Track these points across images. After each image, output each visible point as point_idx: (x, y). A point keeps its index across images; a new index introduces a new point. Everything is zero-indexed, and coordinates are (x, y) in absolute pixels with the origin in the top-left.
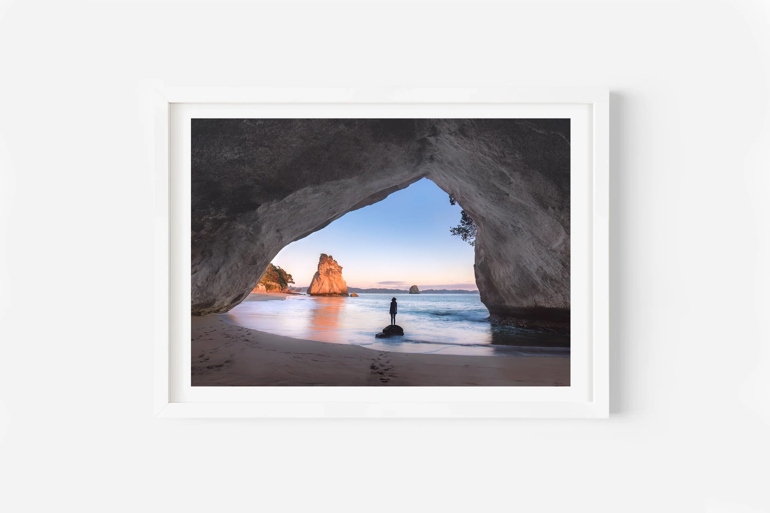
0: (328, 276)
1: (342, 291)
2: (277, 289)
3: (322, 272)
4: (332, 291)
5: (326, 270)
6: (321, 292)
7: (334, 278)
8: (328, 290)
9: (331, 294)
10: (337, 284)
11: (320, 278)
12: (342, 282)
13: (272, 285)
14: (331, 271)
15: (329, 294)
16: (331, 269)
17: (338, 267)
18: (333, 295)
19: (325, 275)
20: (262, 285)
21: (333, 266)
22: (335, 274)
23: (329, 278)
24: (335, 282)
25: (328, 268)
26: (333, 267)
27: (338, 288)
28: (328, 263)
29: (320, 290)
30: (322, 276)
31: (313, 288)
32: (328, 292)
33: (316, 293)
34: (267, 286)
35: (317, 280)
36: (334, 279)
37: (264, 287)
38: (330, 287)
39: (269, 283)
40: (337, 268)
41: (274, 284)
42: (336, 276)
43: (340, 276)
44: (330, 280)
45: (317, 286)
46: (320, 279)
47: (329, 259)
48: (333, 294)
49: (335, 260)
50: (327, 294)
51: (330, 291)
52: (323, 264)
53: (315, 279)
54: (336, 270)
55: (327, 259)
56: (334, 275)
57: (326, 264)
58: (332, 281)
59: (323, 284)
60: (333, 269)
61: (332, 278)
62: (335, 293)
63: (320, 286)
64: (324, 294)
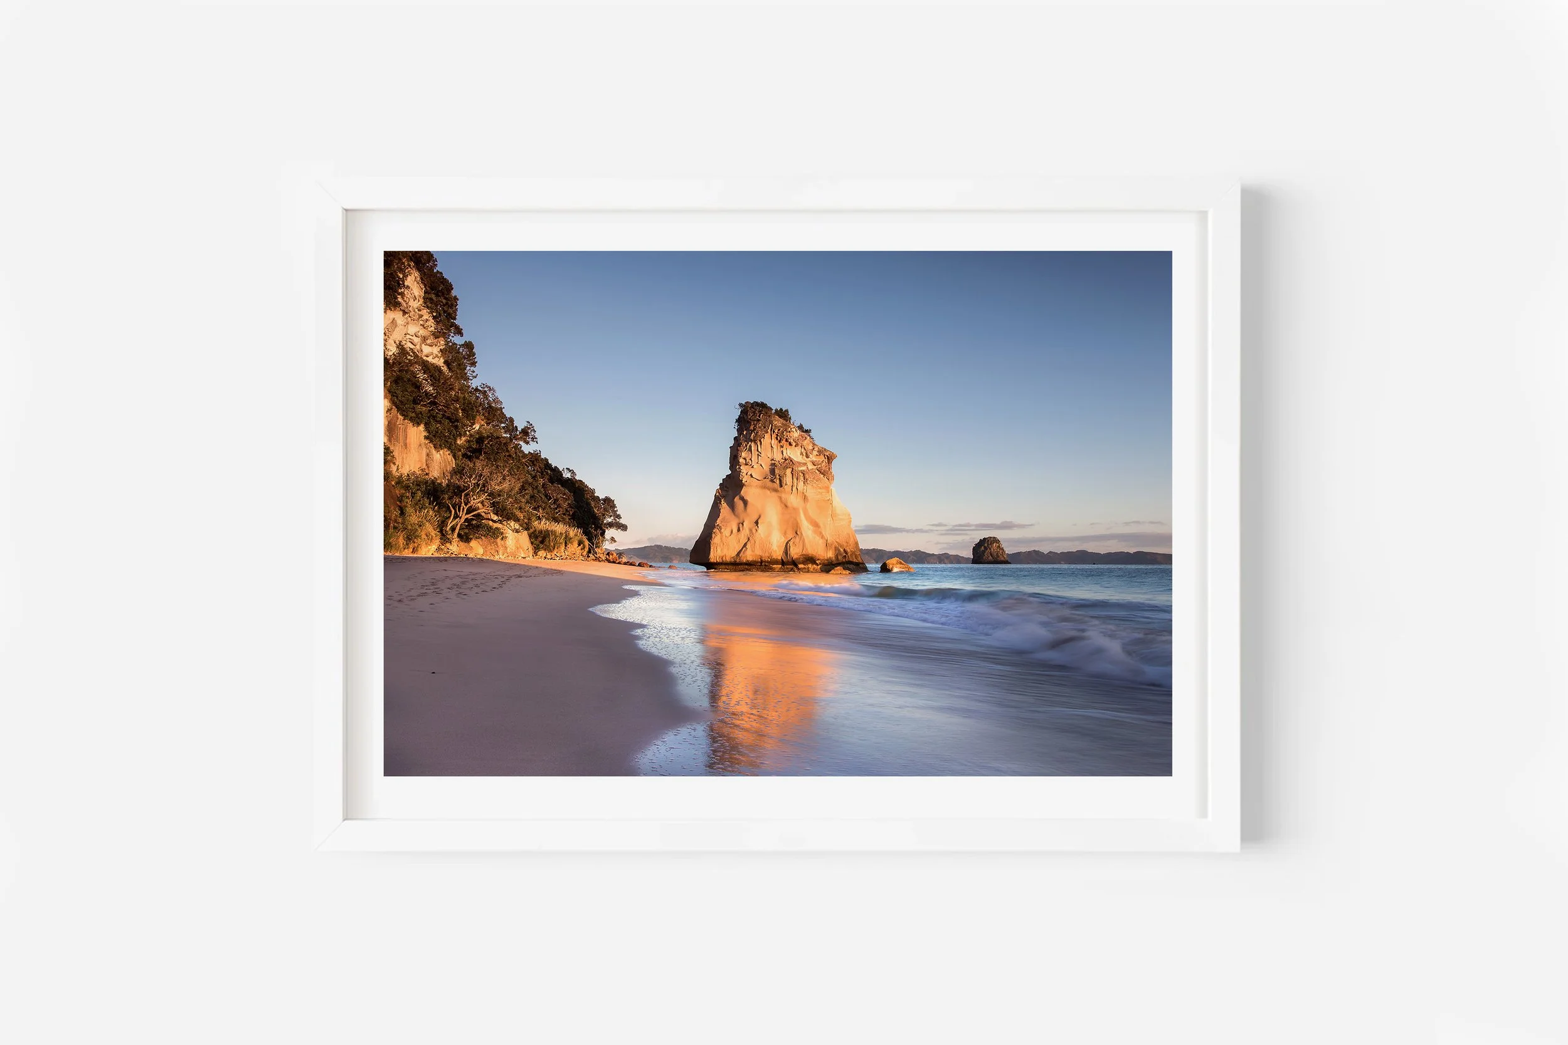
0: (776, 490)
1: (836, 549)
2: (574, 547)
3: (754, 469)
4: (795, 552)
5: (767, 468)
6: (749, 556)
7: (805, 498)
8: (779, 547)
9: (794, 563)
10: (816, 525)
11: (742, 499)
12: (833, 516)
13: (554, 532)
14: (789, 471)
15: (783, 563)
16: (789, 463)
17: (815, 453)
18: (801, 566)
19: (764, 487)
20: (517, 531)
21: (798, 450)
22: (805, 480)
23: (780, 498)
24: (805, 515)
25: (778, 457)
26: (794, 454)
27: (822, 537)
28: (774, 436)
29: (748, 546)
30: (751, 492)
31: (716, 540)
32: (778, 554)
33: (728, 560)
34: (536, 537)
35: (732, 506)
36: (802, 502)
37: (524, 537)
38: (785, 534)
39: (543, 525)
40: (813, 457)
41: (559, 528)
42: (810, 491)
43: (827, 489)
44: (786, 506)
45: (735, 530)
46: (745, 503)
47: (778, 422)
48: (803, 563)
49: (801, 427)
50: (776, 562)
51: (786, 552)
52: (755, 441)
53: (724, 506)
54: (811, 466)
55: (771, 423)
56: (801, 484)
57: (768, 440)
58: (796, 510)
59: (757, 523)
60: (799, 463)
61: (794, 500)
62: (810, 560)
63: (745, 531)
64: (762, 562)
